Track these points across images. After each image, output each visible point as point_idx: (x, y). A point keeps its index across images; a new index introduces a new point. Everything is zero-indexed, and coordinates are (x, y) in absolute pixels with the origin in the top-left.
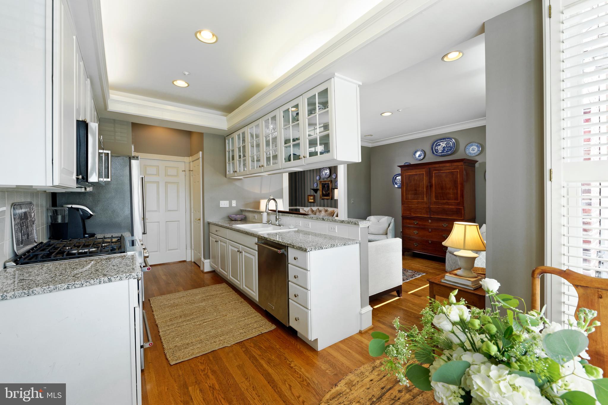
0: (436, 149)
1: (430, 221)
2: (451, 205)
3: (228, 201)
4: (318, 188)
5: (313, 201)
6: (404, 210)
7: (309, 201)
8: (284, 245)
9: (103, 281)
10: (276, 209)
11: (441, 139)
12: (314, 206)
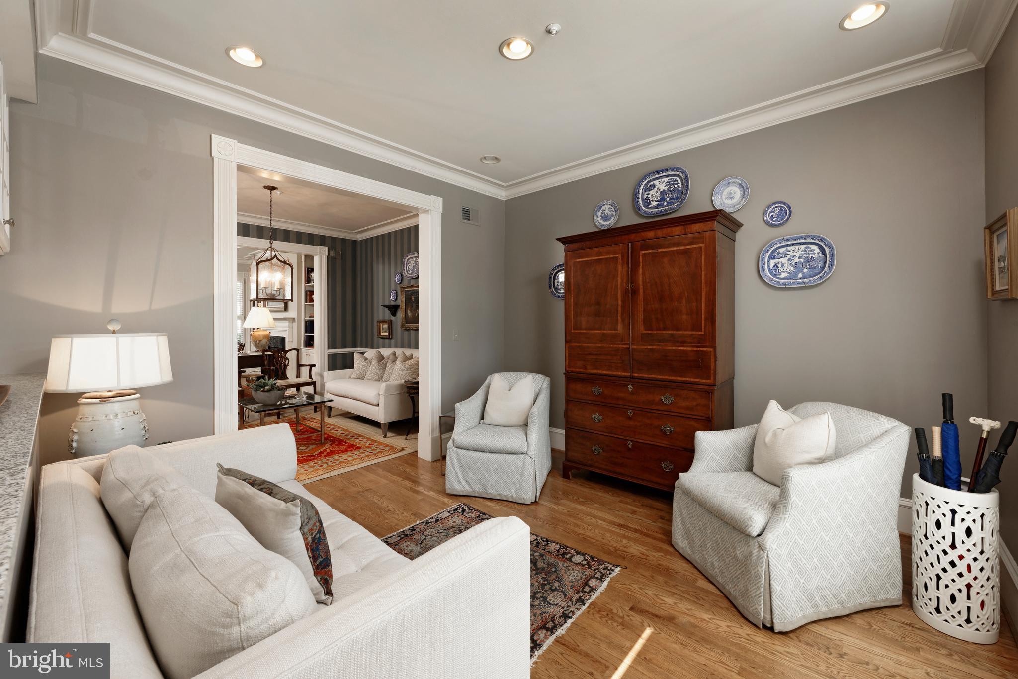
0: (645, 196)
1: (630, 388)
2: (683, 343)
4: (398, 303)
5: (387, 334)
6: (571, 356)
7: (380, 333)
11: (658, 172)
12: (389, 347)
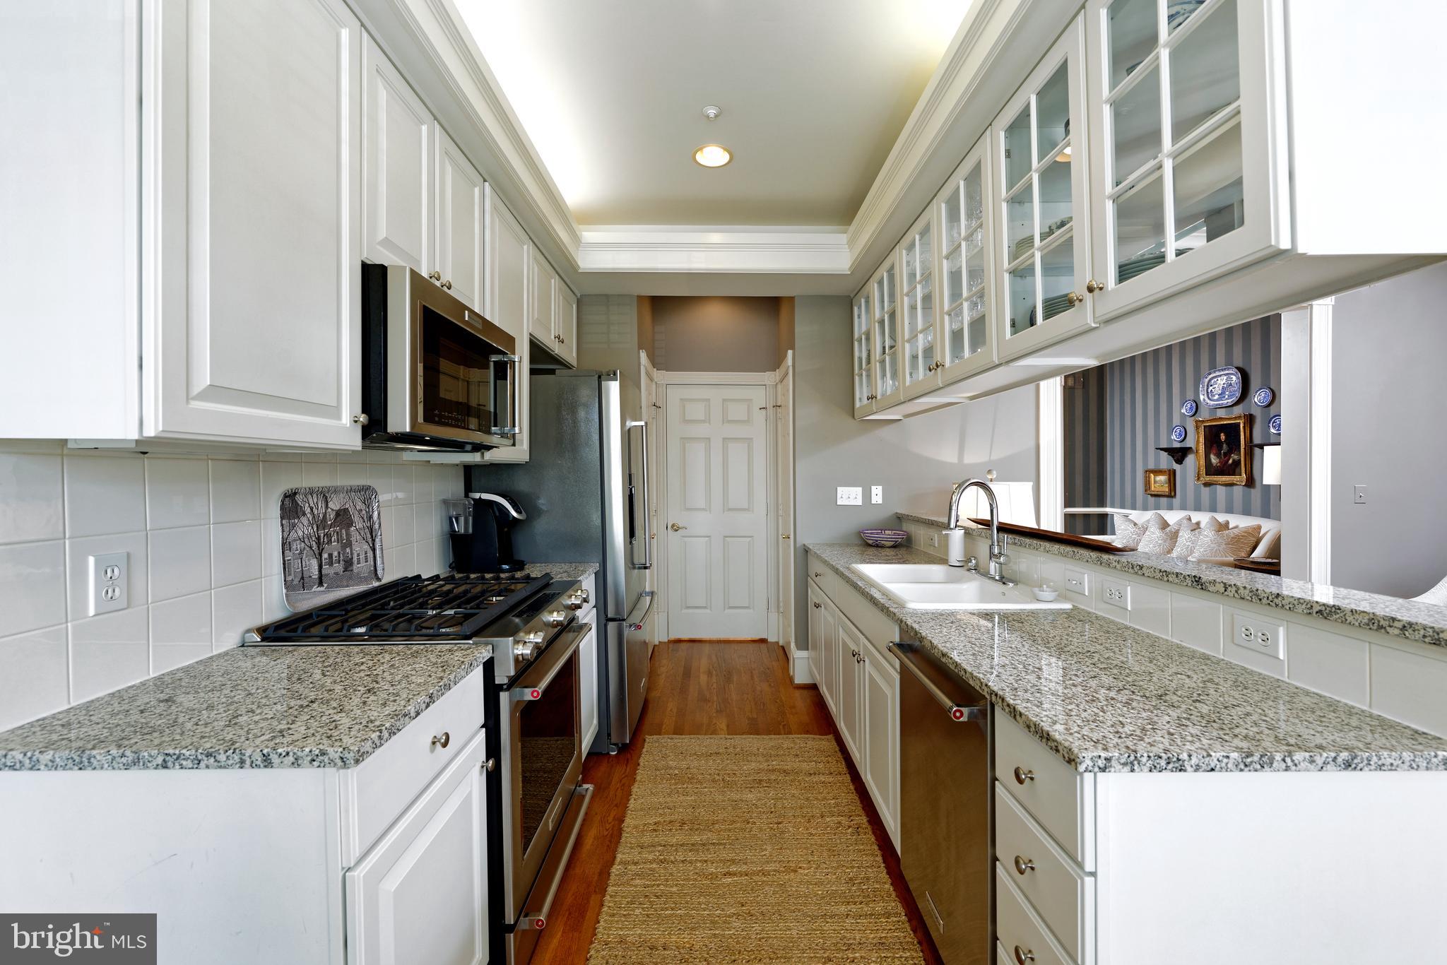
3: (861, 489)
4: (1190, 443)
5: (1166, 490)
7: (1150, 488)
8: (978, 688)
9: (248, 762)
10: (989, 518)
12: (1170, 508)
